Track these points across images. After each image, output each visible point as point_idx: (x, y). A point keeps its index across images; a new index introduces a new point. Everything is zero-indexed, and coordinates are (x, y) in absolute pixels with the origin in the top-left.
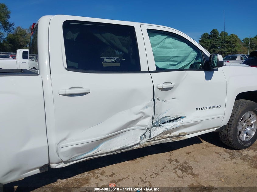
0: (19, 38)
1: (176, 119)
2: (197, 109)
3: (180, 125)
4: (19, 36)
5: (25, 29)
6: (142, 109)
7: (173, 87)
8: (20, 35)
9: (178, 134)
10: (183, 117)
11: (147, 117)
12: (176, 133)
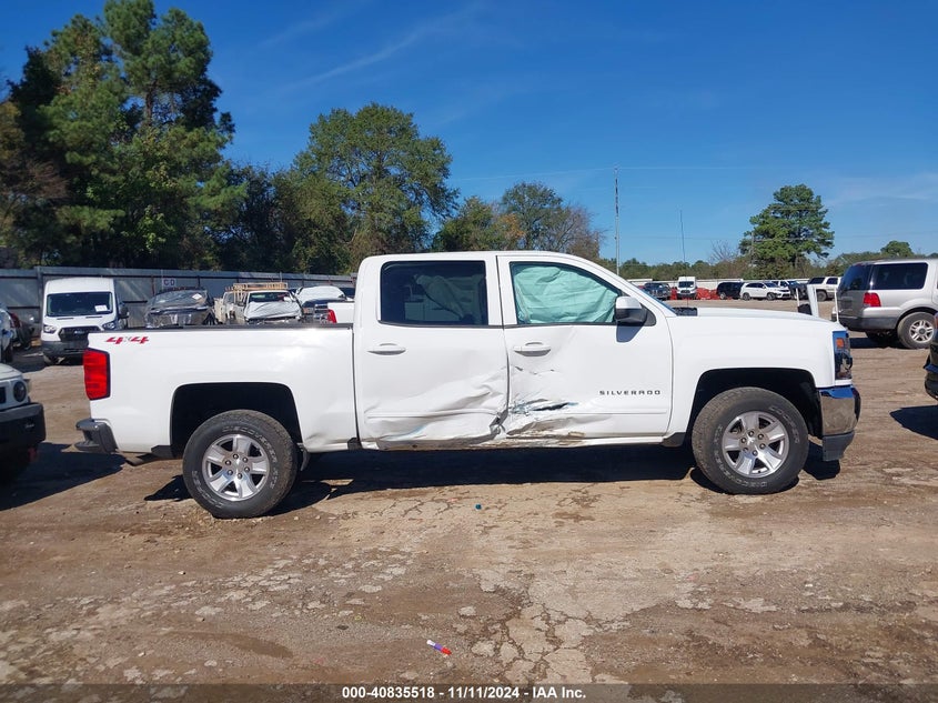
0: (470, 232)
1: (559, 407)
2: (602, 393)
3: (565, 416)
4: (470, 227)
5: (489, 202)
6: (487, 381)
7: (548, 351)
8: (475, 223)
9: (565, 434)
10: (573, 404)
11: (496, 394)
12: (563, 431)
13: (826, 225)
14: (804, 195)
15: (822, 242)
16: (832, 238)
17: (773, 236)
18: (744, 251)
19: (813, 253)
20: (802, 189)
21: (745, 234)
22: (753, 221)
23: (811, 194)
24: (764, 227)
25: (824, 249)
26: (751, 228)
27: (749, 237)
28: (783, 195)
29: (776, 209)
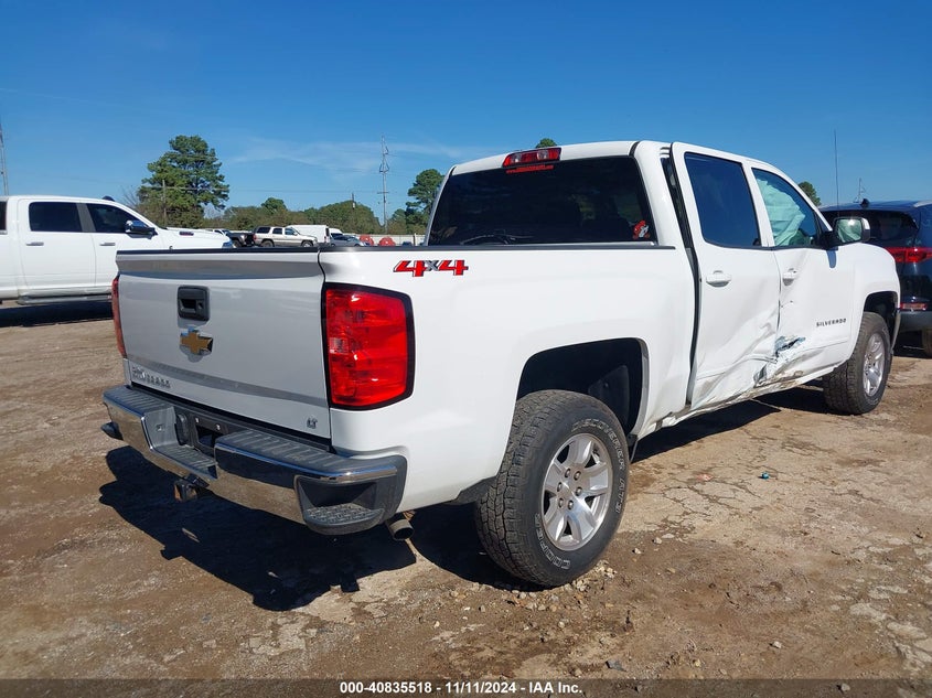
2: (818, 324)
6: (770, 317)
9: (793, 374)
10: (802, 340)
11: (771, 334)
13: (221, 178)
14: (199, 146)
15: (218, 194)
16: (228, 191)
17: (173, 185)
18: (142, 199)
19: (210, 204)
20: (196, 141)
21: (144, 182)
22: (151, 168)
23: (206, 145)
24: (164, 175)
25: (221, 201)
26: (150, 175)
27: (148, 185)
28: (179, 144)
29: (173, 158)
